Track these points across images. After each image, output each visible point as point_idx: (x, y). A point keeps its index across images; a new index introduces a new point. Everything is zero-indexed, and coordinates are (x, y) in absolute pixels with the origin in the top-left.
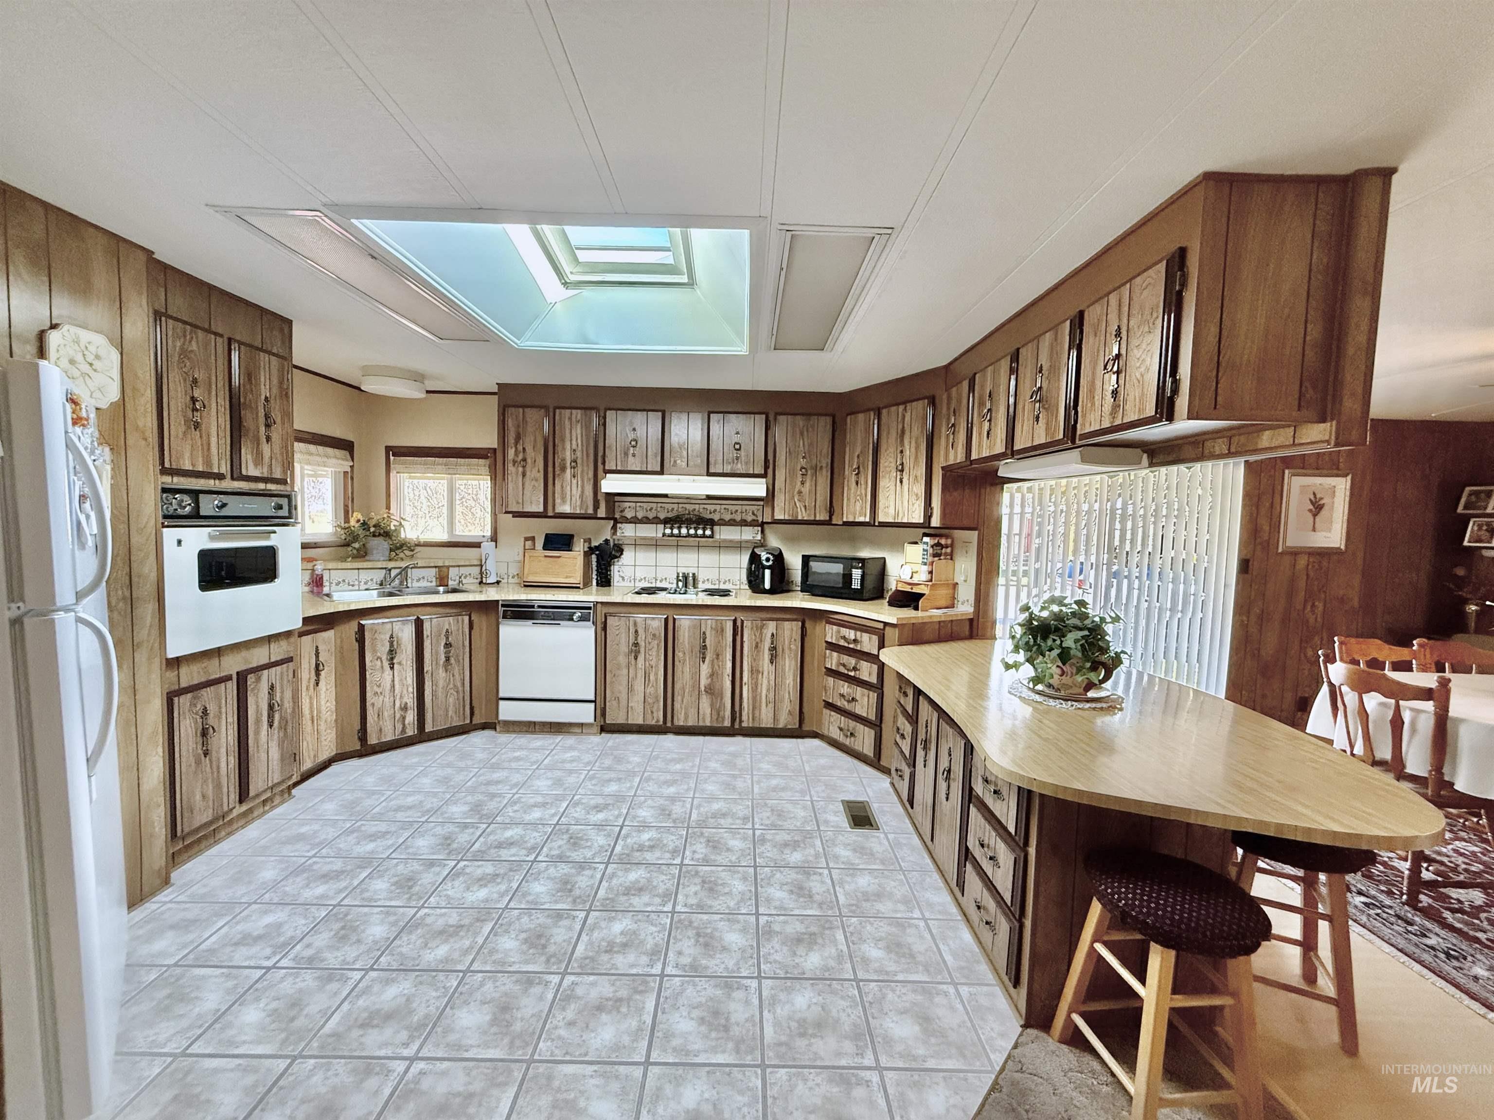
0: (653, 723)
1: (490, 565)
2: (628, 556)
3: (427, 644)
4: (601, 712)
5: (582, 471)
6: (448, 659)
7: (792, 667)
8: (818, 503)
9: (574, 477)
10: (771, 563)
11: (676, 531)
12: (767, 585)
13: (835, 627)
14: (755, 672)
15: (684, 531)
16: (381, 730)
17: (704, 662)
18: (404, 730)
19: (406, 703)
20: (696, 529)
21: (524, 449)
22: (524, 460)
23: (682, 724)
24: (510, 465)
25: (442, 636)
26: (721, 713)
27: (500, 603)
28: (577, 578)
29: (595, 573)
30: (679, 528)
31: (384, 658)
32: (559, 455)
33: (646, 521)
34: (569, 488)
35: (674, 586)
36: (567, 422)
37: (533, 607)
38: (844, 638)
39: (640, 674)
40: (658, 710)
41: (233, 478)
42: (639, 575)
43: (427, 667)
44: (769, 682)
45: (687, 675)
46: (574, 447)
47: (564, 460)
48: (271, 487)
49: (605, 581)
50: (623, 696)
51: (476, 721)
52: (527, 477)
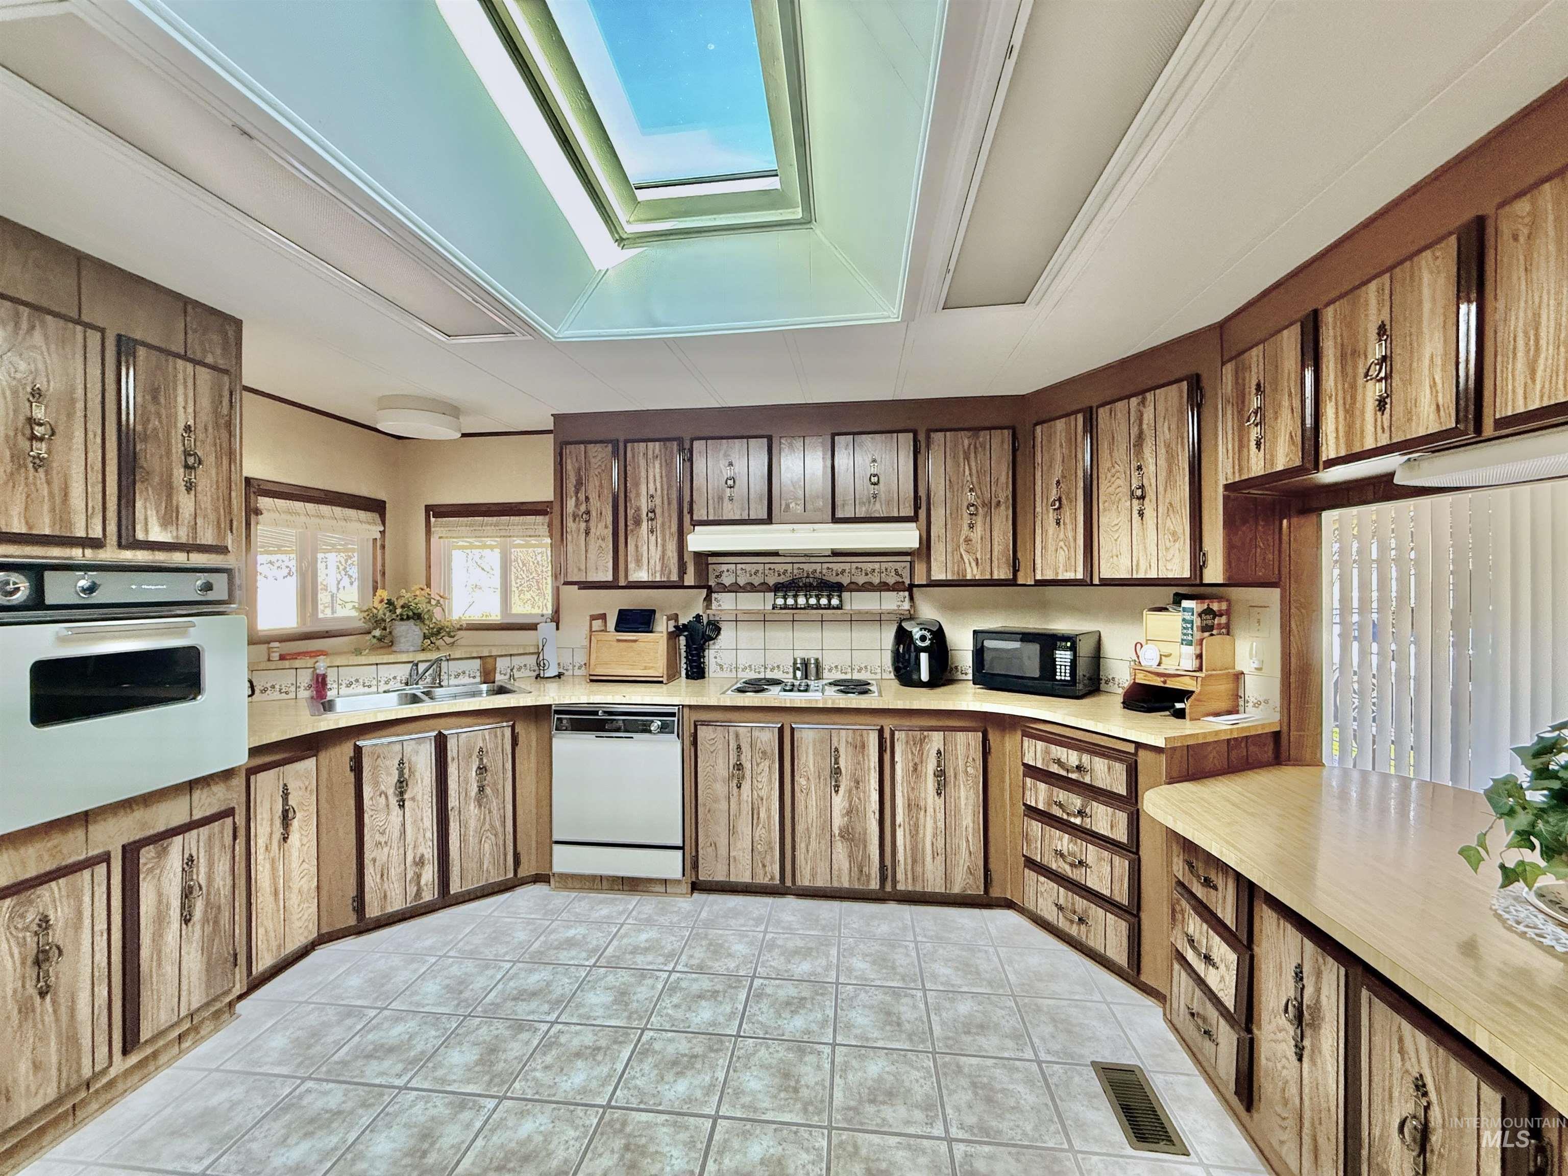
0: (766, 881)
1: (549, 655)
2: (727, 636)
3: (452, 769)
4: (693, 863)
5: (663, 524)
6: (481, 789)
7: (971, 801)
8: (995, 554)
9: (652, 532)
10: (927, 643)
11: (790, 601)
12: (925, 676)
13: (1040, 744)
14: (913, 806)
15: (802, 601)
16: (385, 896)
17: (837, 792)
18: (418, 894)
19: (422, 856)
20: (818, 598)
21: (587, 498)
22: (588, 512)
23: (807, 884)
24: (570, 519)
25: (474, 757)
26: (866, 869)
27: (553, 708)
28: (659, 668)
29: (684, 660)
30: (795, 597)
31: (391, 792)
32: (633, 503)
33: (751, 588)
34: (645, 547)
35: (791, 675)
36: (642, 462)
37: (596, 713)
38: (1059, 762)
39: (746, 808)
40: (772, 863)
41: (120, 546)
42: (743, 661)
43: (453, 802)
44: (935, 822)
45: (813, 812)
46: (652, 492)
47: (638, 509)
48: (198, 559)
49: (697, 671)
50: (723, 842)
51: (522, 873)
52: (592, 534)
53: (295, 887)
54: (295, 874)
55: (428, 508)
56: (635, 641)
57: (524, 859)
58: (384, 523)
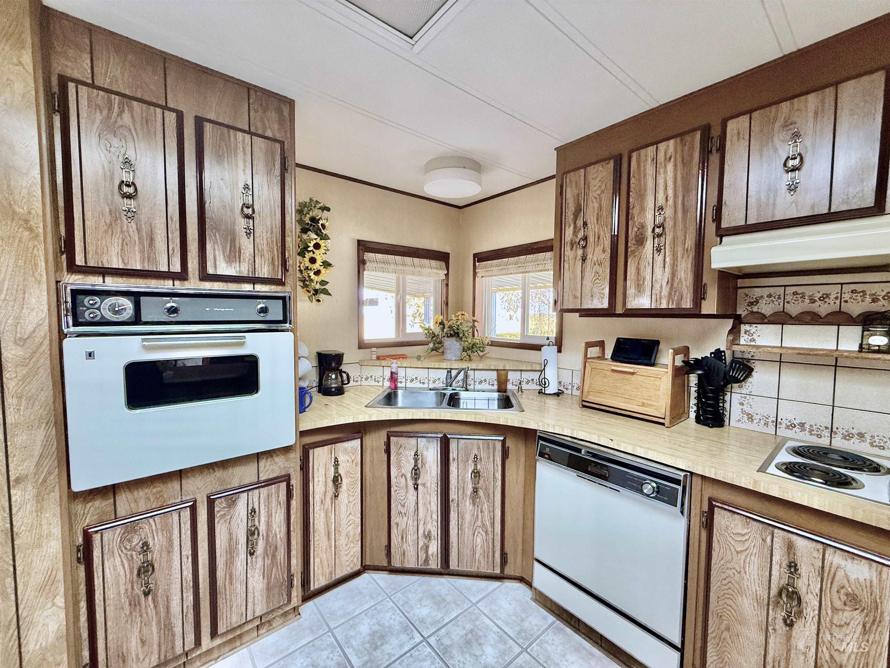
1: (550, 374)
2: (763, 380)
3: (453, 468)
5: (674, 240)
6: (475, 491)
9: (659, 250)
18: (427, 560)
19: (430, 532)
21: (585, 224)
22: (585, 238)
24: (568, 248)
25: (470, 462)
27: (538, 434)
28: (660, 406)
31: (409, 475)
32: (637, 219)
33: (812, 319)
34: (649, 270)
36: (650, 170)
37: (579, 451)
41: (200, 278)
43: (453, 495)
47: (642, 226)
49: (712, 416)
51: (509, 571)
52: (588, 261)
53: (344, 533)
54: (344, 522)
55: (475, 255)
56: (633, 374)
57: (510, 558)
58: (448, 269)
